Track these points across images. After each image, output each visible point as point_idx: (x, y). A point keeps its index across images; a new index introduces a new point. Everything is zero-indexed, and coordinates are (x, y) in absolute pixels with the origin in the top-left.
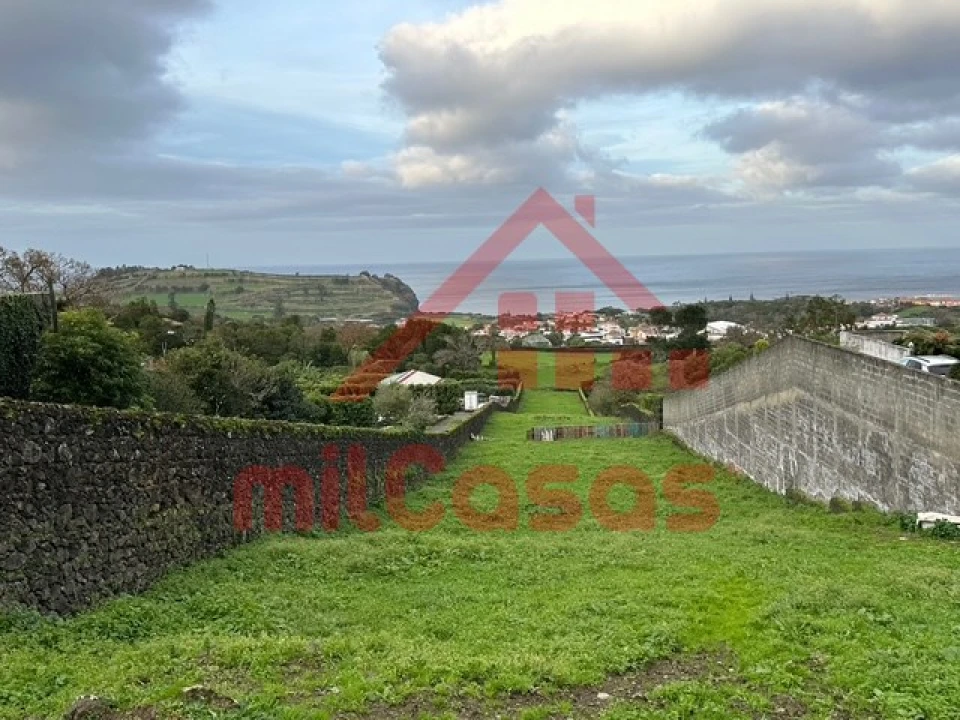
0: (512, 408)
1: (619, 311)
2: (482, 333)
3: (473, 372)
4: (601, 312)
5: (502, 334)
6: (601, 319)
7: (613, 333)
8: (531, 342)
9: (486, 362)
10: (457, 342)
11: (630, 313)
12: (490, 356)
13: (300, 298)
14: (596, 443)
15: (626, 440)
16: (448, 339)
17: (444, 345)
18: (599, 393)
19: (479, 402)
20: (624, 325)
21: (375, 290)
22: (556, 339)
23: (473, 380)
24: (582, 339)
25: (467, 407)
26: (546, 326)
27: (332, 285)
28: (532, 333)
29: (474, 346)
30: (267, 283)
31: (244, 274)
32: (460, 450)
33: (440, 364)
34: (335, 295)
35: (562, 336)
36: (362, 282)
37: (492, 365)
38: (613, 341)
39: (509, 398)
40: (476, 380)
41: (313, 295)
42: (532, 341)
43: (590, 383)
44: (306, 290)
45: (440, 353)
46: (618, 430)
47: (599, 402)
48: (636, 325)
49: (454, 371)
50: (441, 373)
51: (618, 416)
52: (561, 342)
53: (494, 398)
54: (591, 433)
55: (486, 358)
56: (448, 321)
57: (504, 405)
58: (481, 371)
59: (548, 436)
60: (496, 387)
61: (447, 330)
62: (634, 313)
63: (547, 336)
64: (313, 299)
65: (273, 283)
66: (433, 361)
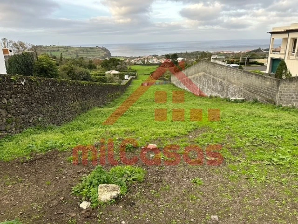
0: (136, 78)
1: (157, 56)
2: (126, 61)
3: (126, 70)
4: (153, 56)
5: (131, 61)
6: (153, 58)
8: (138, 63)
10: (122, 63)
12: (129, 67)
13: (82, 53)
14: (156, 86)
15: (163, 85)
16: (119, 62)
17: (119, 64)
19: (128, 77)
20: (158, 59)
21: (100, 51)
22: (144, 62)
23: (126, 72)
24: (150, 62)
25: (125, 79)
26: (141, 59)
27: (89, 49)
28: (138, 61)
29: (126, 64)
30: (74, 49)
31: (68, 47)
32: (127, 88)
33: (118, 69)
34: (91, 52)
36: (97, 49)
37: (130, 69)
38: (156, 62)
39: (135, 76)
41: (85, 52)
43: (153, 72)
44: (83, 51)
45: (118, 66)
46: (161, 83)
48: (161, 59)
49: (121, 70)
51: (160, 80)
53: (132, 77)
54: (155, 84)
55: (128, 67)
56: (118, 58)
57: (134, 78)
58: (128, 70)
60: (132, 74)
61: (119, 60)
62: (161, 56)
63: (142, 62)
64: (85, 53)
65: (75, 49)
66: (116, 68)
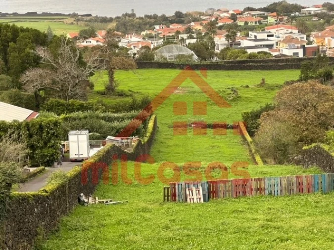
0: (141, 154)
1: (298, 8)
2: (93, 42)
3: (80, 102)
4: (271, 9)
5: (123, 43)
6: (271, 20)
7: (289, 40)
8: (167, 55)
9: (99, 87)
10: (55, 56)
11: (313, 10)
12: (106, 78)
15: (311, 198)
16: (42, 52)
17: (36, 62)
18: (268, 129)
19: (92, 146)
20: (304, 29)
22: (204, 50)
23: (81, 114)
24: (243, 50)
25: (73, 155)
26: (189, 31)
28: (168, 41)
29: (81, 63)
32: (65, 218)
33: (30, 90)
35: (213, 45)
37: (110, 90)
38: (288, 52)
39: (134, 141)
40: (88, 113)
42: (169, 54)
43: (257, 115)
45: (31, 74)
46: (300, 184)
47: (270, 142)
48: (321, 28)
49: (52, 100)
50: (33, 103)
51: (298, 163)
52: (212, 55)
53: (112, 140)
54: (260, 190)
55: (100, 81)
56: (41, 27)
57: (130, 150)
58: (92, 100)
59: (196, 195)
60: (116, 124)
61: (40, 39)
62: (319, 10)
63: (191, 47)
66: (20, 86)
